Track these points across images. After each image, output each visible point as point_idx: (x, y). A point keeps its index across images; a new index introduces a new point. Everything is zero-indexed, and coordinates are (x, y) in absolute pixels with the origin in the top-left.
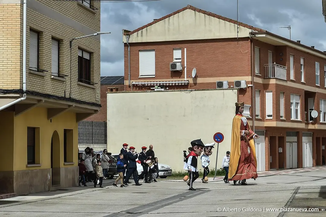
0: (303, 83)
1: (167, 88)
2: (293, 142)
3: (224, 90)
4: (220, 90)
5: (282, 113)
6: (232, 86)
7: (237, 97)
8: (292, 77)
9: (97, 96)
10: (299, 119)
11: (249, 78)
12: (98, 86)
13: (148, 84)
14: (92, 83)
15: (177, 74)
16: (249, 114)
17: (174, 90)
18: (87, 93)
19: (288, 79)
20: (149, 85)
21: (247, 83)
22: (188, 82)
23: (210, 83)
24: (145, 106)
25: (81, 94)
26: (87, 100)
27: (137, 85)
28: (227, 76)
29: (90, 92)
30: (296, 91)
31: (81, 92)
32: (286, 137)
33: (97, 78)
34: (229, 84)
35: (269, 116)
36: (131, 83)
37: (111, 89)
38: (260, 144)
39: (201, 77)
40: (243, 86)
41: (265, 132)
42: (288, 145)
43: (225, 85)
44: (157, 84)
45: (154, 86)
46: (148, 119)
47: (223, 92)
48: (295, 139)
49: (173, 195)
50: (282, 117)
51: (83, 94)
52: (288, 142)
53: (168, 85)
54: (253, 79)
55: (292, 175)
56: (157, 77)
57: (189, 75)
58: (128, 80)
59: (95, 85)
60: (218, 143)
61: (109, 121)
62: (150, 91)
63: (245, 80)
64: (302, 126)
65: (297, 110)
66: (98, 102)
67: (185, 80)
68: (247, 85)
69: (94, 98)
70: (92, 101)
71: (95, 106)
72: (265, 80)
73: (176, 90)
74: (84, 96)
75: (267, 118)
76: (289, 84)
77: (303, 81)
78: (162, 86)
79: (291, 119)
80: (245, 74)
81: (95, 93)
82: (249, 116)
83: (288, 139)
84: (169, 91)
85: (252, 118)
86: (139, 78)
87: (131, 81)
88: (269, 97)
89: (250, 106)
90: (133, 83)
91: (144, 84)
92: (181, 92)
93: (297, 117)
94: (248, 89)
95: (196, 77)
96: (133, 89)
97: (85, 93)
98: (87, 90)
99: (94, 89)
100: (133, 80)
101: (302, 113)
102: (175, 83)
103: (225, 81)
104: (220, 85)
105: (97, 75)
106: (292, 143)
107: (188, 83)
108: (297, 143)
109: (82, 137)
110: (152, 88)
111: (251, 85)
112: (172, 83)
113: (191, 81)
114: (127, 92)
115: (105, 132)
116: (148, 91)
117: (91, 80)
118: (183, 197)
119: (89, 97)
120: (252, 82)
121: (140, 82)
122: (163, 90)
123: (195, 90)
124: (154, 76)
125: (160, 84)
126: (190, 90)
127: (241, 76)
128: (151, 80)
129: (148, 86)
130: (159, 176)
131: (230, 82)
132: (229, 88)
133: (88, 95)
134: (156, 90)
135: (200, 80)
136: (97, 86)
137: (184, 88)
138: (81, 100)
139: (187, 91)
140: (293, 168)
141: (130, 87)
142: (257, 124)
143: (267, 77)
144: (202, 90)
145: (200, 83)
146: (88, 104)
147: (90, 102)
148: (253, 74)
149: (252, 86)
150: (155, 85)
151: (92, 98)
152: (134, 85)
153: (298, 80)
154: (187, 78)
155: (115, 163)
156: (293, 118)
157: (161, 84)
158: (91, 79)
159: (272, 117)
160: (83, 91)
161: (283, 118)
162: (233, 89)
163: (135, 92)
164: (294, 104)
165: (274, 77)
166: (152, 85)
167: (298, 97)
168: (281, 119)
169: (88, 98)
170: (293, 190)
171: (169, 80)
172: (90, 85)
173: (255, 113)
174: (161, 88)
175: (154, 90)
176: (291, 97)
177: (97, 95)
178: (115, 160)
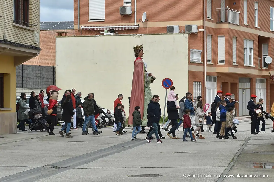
0: (256, 28)
1: (117, 33)
2: (246, 88)
3: (174, 34)
4: (170, 34)
5: (235, 59)
6: (183, 31)
7: (188, 42)
8: (245, 22)
9: (36, 39)
10: (252, 65)
11: (201, 23)
12: (37, 28)
13: (97, 28)
14: (31, 25)
15: (127, 18)
16: (201, 59)
17: (123, 35)
18: (24, 35)
19: (242, 24)
20: (99, 29)
21: (199, 27)
22: (138, 26)
23: (160, 27)
24: (94, 51)
25: (18, 36)
26: (25, 42)
27: (86, 29)
28: (178, 21)
29: (27, 34)
30: (249, 37)
31: (17, 34)
32: (239, 83)
33: (36, 20)
34: (180, 28)
35: (221, 62)
36: (80, 27)
37: (60, 33)
38: (212, 90)
39: (152, 21)
40: (194, 30)
41: (217, 78)
42: (240, 92)
43: (176, 30)
44: (106, 28)
45: (103, 31)
46: (97, 64)
47: (174, 37)
48: (248, 85)
49: (112, 145)
50: (234, 62)
51: (19, 36)
52: (241, 88)
53: (117, 29)
54: (204, 23)
55: (245, 122)
56: (106, 20)
57: (139, 20)
58: (77, 24)
59: (34, 27)
60: (167, 89)
61: (57, 66)
62: (98, 35)
63: (195, 25)
64: (256, 72)
65: (250, 56)
66: (37, 45)
67: (135, 24)
68: (198, 30)
69: (32, 41)
70: (30, 44)
71: (33, 49)
72: (217, 24)
73: (126, 35)
74: (20, 38)
75: (219, 63)
76: (242, 29)
77: (257, 26)
78: (111, 31)
79: (244, 65)
80: (196, 19)
81: (33, 36)
82: (201, 62)
83: (240, 85)
84: (118, 35)
85: (204, 63)
86: (89, 22)
87: (81, 25)
88: (221, 41)
89: (202, 51)
90: (82, 27)
91: (94, 28)
92: (131, 36)
93: (250, 63)
94: (199, 34)
95: (146, 21)
96: (82, 33)
97: (22, 35)
98: (24, 32)
99: (32, 31)
100: (83, 24)
101: (255, 59)
102: (125, 28)
103: (176, 25)
104: (171, 29)
105: (36, 17)
106: (245, 90)
107: (138, 28)
108: (250, 90)
109: (29, 82)
110: (101, 33)
111: (202, 30)
112: (122, 28)
113: (141, 25)
114: (76, 36)
115: (53, 77)
116: (97, 36)
117: (29, 22)
118: (122, 148)
119: (26, 39)
120: (203, 26)
121: (89, 27)
122: (112, 34)
123: (145, 35)
124: (104, 21)
125: (109, 28)
126: (140, 34)
127: (192, 20)
128: (101, 25)
129: (97, 30)
130: (105, 122)
131: (181, 27)
132: (180, 32)
133: (25, 37)
134: (105, 34)
135: (150, 25)
136: (35, 28)
137: (134, 33)
138: (17, 43)
139: (137, 35)
140: (246, 115)
141: (79, 31)
142: (208, 69)
143: (219, 21)
144: (152, 34)
145: (150, 28)
146: (25, 47)
147: (27, 44)
148: (204, 18)
149: (204, 31)
150: (105, 29)
151: (30, 40)
152: (83, 29)
153: (251, 24)
154: (137, 22)
155: (59, 109)
156: (247, 64)
157: (111, 29)
158: (29, 20)
159: (224, 63)
160: (20, 32)
161: (235, 64)
162: (183, 33)
163: (84, 36)
164: (248, 49)
165: (227, 21)
166: (102, 29)
167: (252, 43)
168: (234, 64)
169: (25, 41)
170: (242, 141)
171: (118, 24)
172: (28, 26)
173: (206, 58)
174: (111, 33)
175: (103, 34)
176: (245, 42)
177: (35, 37)
178: (60, 106)
